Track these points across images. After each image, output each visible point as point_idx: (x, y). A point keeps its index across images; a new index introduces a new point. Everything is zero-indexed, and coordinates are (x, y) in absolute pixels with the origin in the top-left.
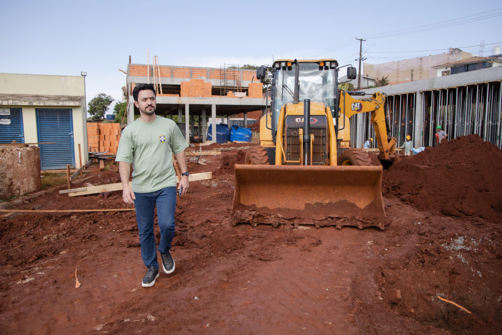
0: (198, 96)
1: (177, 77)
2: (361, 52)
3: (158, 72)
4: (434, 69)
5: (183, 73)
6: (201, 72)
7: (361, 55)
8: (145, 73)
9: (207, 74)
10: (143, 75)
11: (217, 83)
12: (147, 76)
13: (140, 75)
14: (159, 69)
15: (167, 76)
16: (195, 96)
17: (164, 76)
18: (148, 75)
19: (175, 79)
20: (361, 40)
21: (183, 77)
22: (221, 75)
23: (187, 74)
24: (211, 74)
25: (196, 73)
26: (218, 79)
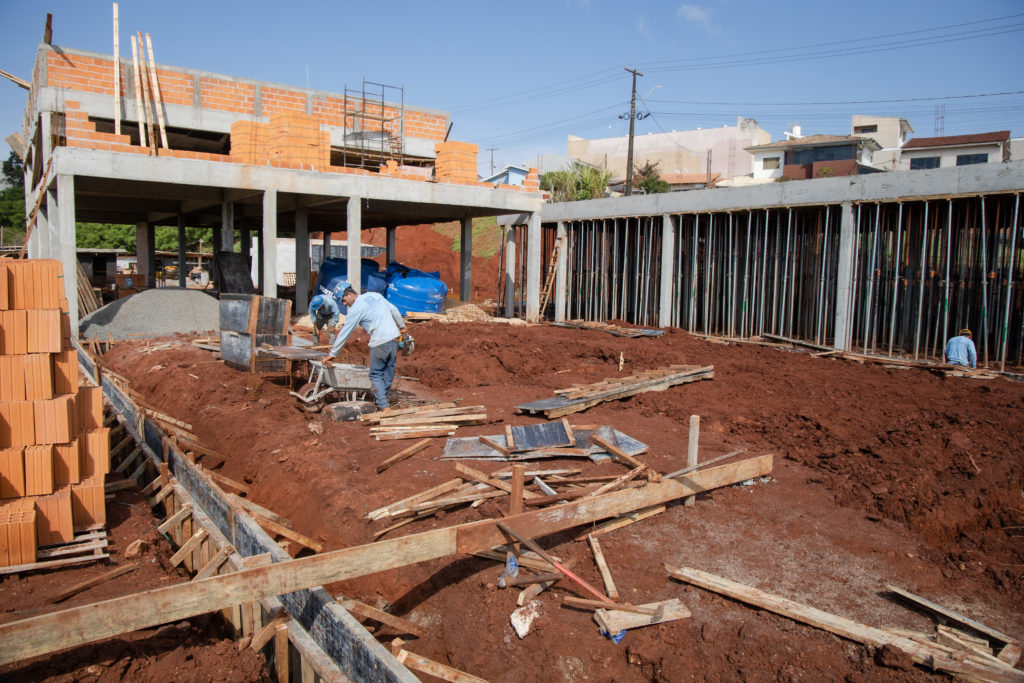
0: (307, 167)
1: (215, 107)
2: (633, 99)
3: (149, 84)
4: (747, 153)
5: (231, 97)
6: (285, 99)
7: (633, 107)
8: (103, 84)
9: (306, 108)
10: (98, 91)
11: (336, 137)
12: (111, 92)
13: (87, 89)
14: (154, 76)
15: (179, 102)
16: (297, 167)
17: (171, 101)
18: (117, 89)
19: (206, 113)
20: (635, 73)
21: (232, 110)
22: (347, 115)
23: (246, 101)
24: (317, 109)
25: (275, 103)
26: (338, 125)
